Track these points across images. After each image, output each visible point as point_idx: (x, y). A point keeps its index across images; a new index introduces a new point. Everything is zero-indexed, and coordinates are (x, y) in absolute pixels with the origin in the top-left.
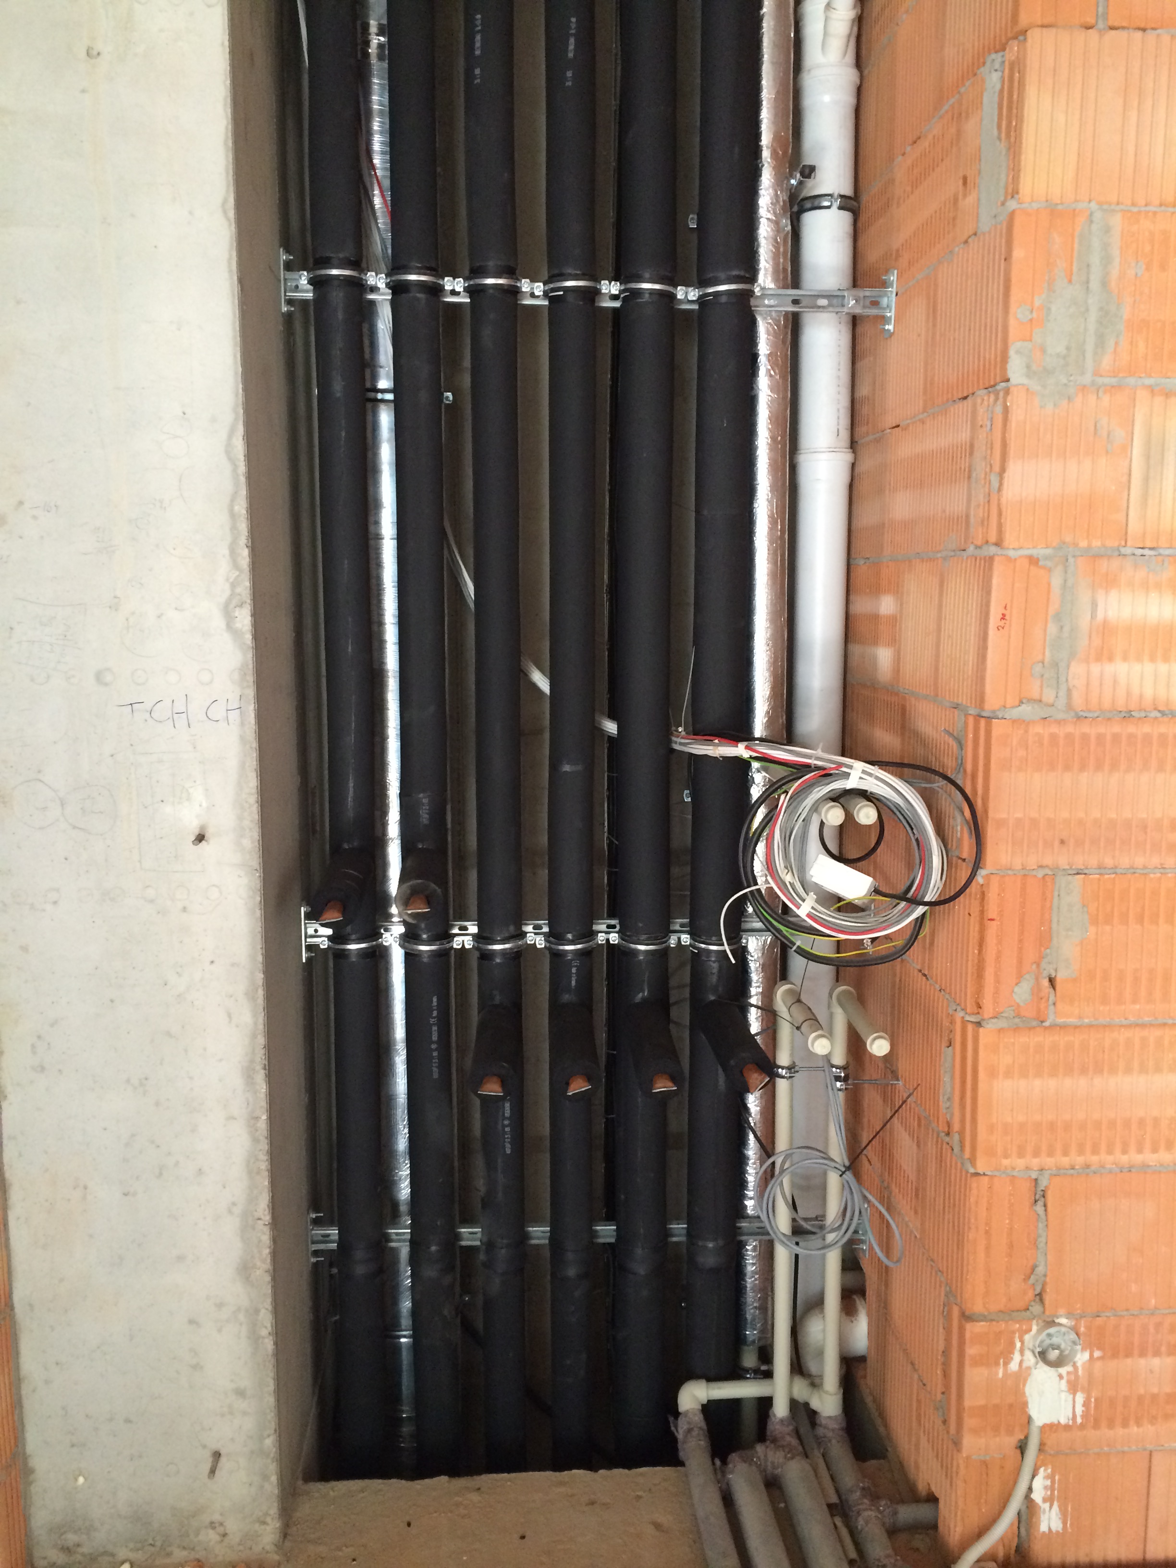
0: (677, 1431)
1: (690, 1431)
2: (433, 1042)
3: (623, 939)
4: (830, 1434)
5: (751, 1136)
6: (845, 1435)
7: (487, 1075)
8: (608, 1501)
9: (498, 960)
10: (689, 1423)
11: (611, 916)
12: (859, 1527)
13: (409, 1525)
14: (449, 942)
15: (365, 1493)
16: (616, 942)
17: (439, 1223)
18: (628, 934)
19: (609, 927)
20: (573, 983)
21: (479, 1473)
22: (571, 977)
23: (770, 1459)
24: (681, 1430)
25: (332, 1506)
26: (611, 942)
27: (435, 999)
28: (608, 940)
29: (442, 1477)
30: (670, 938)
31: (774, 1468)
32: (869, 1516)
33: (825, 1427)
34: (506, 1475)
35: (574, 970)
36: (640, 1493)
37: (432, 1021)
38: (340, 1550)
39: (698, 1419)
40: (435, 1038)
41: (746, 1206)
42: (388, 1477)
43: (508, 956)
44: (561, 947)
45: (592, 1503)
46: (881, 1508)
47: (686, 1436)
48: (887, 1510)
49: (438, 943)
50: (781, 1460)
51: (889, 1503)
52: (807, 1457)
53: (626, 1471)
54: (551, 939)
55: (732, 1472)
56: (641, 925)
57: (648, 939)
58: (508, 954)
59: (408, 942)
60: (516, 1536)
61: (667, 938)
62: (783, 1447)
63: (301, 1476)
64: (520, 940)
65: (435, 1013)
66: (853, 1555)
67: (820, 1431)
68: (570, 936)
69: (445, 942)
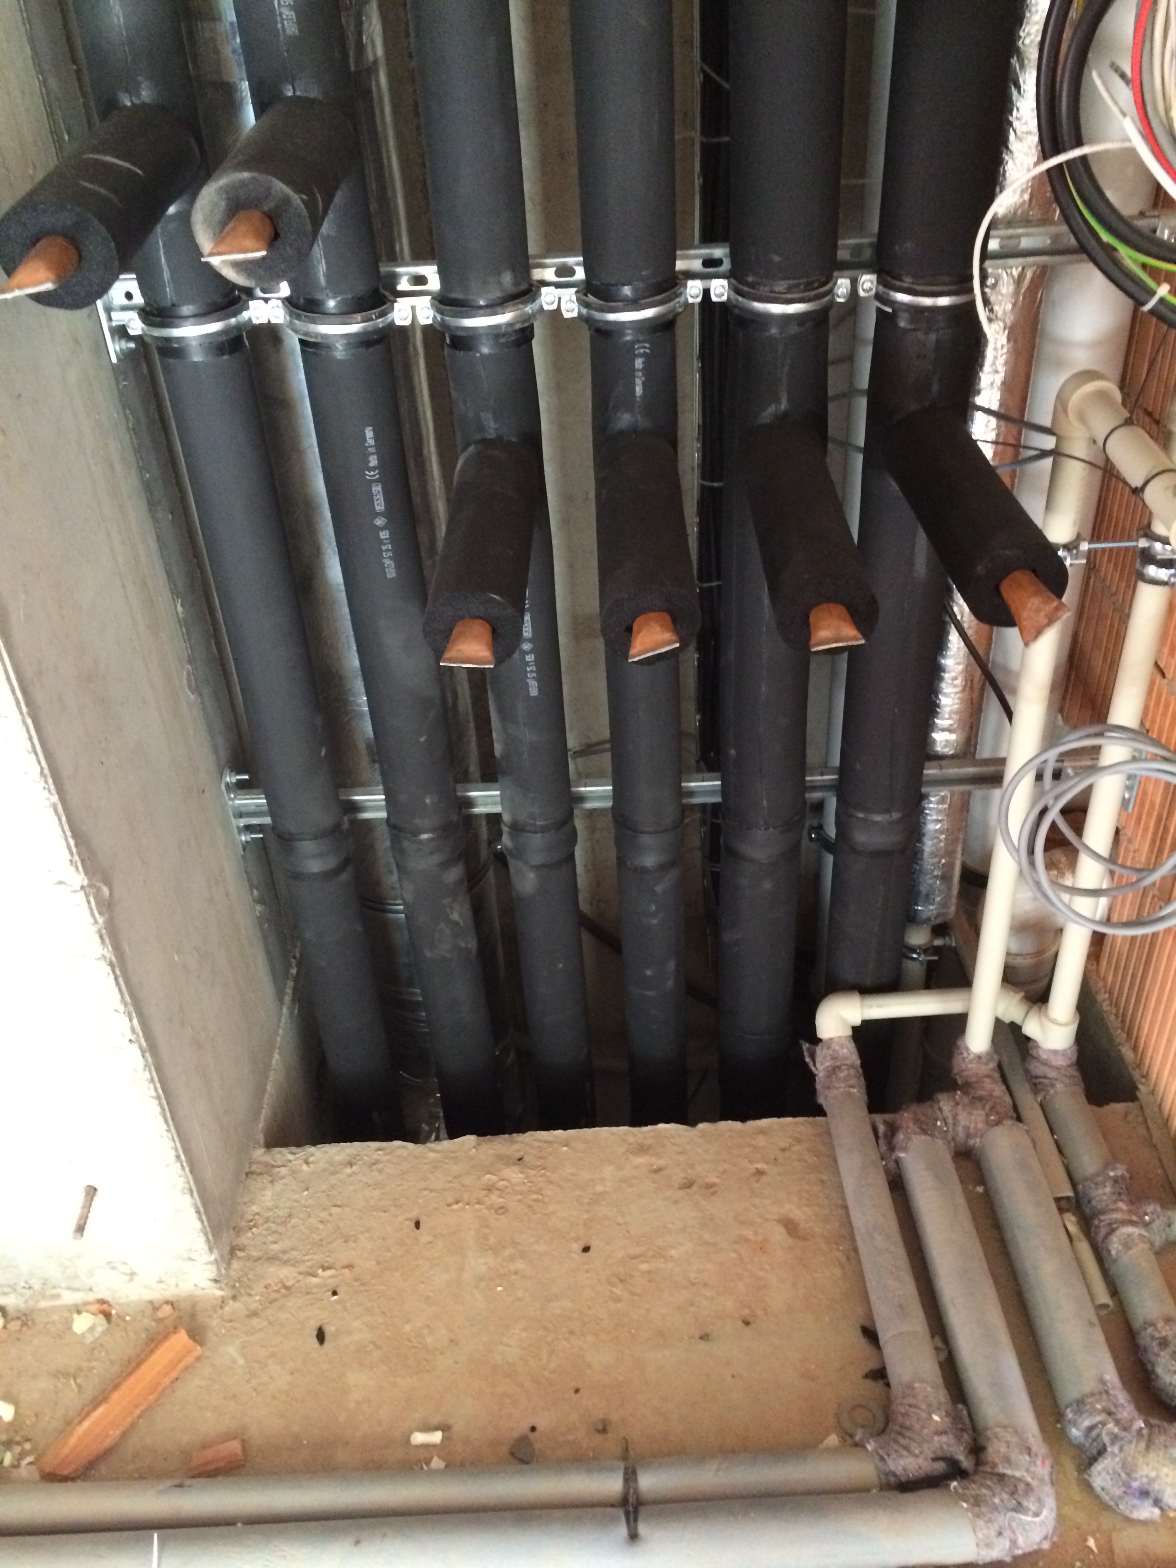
0: (817, 1069)
1: (834, 1070)
2: (377, 515)
3: (738, 292)
4: (1052, 1074)
5: (954, 638)
6: (1077, 1074)
7: (462, 618)
8: (715, 1180)
9: (485, 350)
10: (834, 1058)
11: (708, 238)
12: (1113, 1252)
13: (417, 1225)
14: (383, 314)
15: (354, 1167)
16: (724, 298)
17: (428, 801)
18: (750, 279)
19: (709, 262)
20: (639, 390)
21: (521, 1129)
22: (634, 377)
23: (963, 1123)
24: (821, 1067)
25: (306, 1193)
26: (714, 299)
27: (369, 433)
28: (706, 292)
29: (468, 1137)
30: (836, 283)
31: (968, 1136)
32: (1129, 1235)
33: (1046, 1063)
34: (559, 1132)
35: (639, 363)
36: (761, 1166)
37: (370, 475)
38: (315, 1275)
39: (849, 1053)
40: (380, 505)
41: (934, 741)
42: (388, 1137)
43: (503, 340)
44: (612, 317)
45: (688, 1185)
46: (1147, 1218)
47: (829, 1076)
48: (1157, 1222)
49: (359, 317)
50: (980, 1126)
51: (1158, 1209)
52: (1019, 1119)
53: (738, 1125)
54: (591, 298)
55: (905, 1149)
56: (777, 259)
57: (789, 290)
58: (504, 335)
59: (299, 317)
60: (577, 1247)
61: (830, 285)
62: (981, 1099)
63: (261, 1138)
64: (525, 303)
65: (373, 461)
66: (1104, 1297)
67: (1037, 1069)
68: (627, 291)
69: (373, 313)
